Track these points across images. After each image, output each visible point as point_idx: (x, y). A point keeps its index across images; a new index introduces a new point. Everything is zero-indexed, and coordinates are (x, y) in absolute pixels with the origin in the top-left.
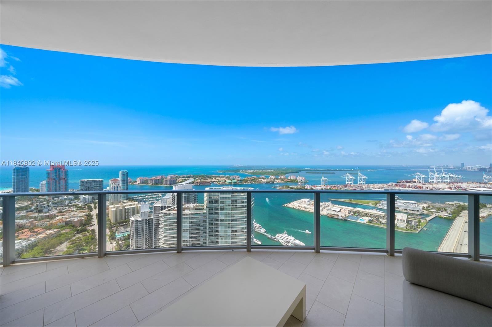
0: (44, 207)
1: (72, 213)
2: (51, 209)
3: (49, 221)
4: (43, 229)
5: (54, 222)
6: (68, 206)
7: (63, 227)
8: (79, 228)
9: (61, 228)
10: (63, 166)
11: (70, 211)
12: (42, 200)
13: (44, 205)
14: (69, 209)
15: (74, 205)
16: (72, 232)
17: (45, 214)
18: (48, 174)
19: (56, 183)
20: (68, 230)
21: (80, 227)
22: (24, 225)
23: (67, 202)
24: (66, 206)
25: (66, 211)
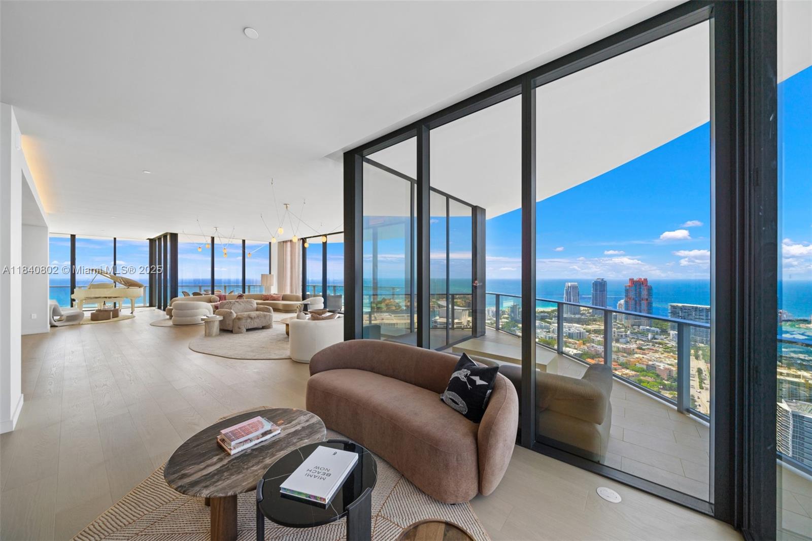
0: (622, 336)
1: (657, 355)
2: (629, 340)
3: (626, 357)
4: (619, 365)
5: (632, 360)
6: (650, 341)
7: (644, 371)
8: (666, 382)
9: (641, 372)
10: (646, 280)
11: (653, 350)
12: (619, 325)
13: (621, 332)
14: (653, 347)
15: (660, 344)
16: (655, 383)
17: (622, 346)
18: (627, 291)
19: (636, 304)
20: (649, 379)
21: (667, 380)
22: (600, 352)
23: (650, 336)
24: (648, 341)
25: (648, 349)
